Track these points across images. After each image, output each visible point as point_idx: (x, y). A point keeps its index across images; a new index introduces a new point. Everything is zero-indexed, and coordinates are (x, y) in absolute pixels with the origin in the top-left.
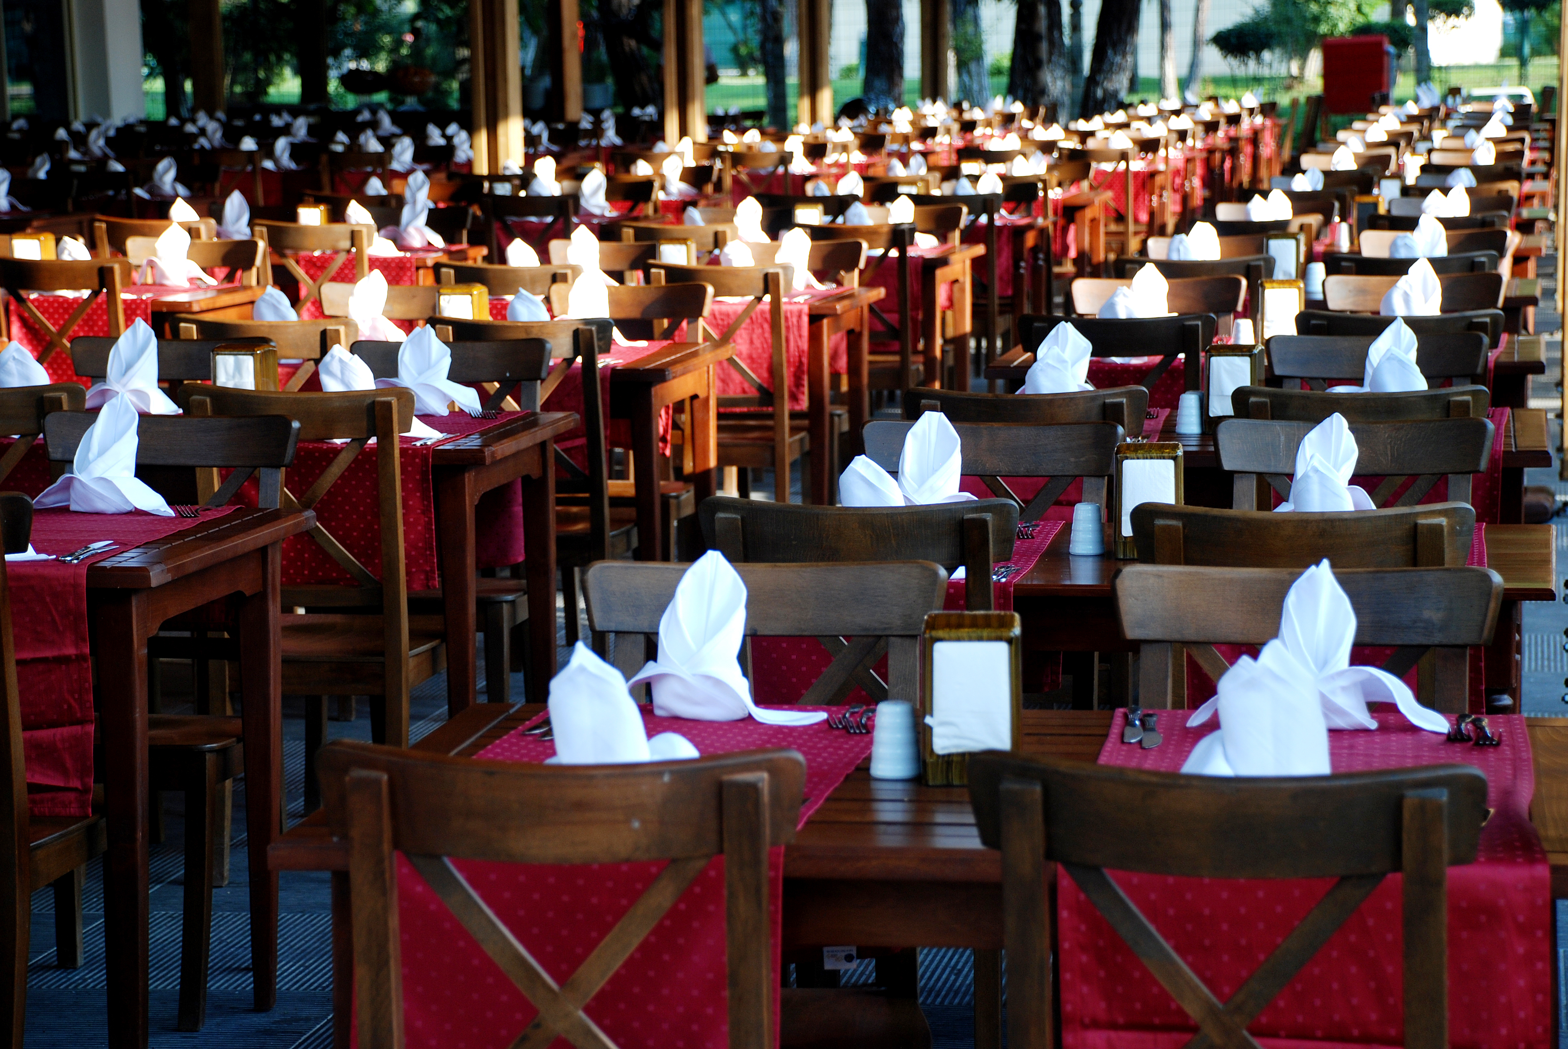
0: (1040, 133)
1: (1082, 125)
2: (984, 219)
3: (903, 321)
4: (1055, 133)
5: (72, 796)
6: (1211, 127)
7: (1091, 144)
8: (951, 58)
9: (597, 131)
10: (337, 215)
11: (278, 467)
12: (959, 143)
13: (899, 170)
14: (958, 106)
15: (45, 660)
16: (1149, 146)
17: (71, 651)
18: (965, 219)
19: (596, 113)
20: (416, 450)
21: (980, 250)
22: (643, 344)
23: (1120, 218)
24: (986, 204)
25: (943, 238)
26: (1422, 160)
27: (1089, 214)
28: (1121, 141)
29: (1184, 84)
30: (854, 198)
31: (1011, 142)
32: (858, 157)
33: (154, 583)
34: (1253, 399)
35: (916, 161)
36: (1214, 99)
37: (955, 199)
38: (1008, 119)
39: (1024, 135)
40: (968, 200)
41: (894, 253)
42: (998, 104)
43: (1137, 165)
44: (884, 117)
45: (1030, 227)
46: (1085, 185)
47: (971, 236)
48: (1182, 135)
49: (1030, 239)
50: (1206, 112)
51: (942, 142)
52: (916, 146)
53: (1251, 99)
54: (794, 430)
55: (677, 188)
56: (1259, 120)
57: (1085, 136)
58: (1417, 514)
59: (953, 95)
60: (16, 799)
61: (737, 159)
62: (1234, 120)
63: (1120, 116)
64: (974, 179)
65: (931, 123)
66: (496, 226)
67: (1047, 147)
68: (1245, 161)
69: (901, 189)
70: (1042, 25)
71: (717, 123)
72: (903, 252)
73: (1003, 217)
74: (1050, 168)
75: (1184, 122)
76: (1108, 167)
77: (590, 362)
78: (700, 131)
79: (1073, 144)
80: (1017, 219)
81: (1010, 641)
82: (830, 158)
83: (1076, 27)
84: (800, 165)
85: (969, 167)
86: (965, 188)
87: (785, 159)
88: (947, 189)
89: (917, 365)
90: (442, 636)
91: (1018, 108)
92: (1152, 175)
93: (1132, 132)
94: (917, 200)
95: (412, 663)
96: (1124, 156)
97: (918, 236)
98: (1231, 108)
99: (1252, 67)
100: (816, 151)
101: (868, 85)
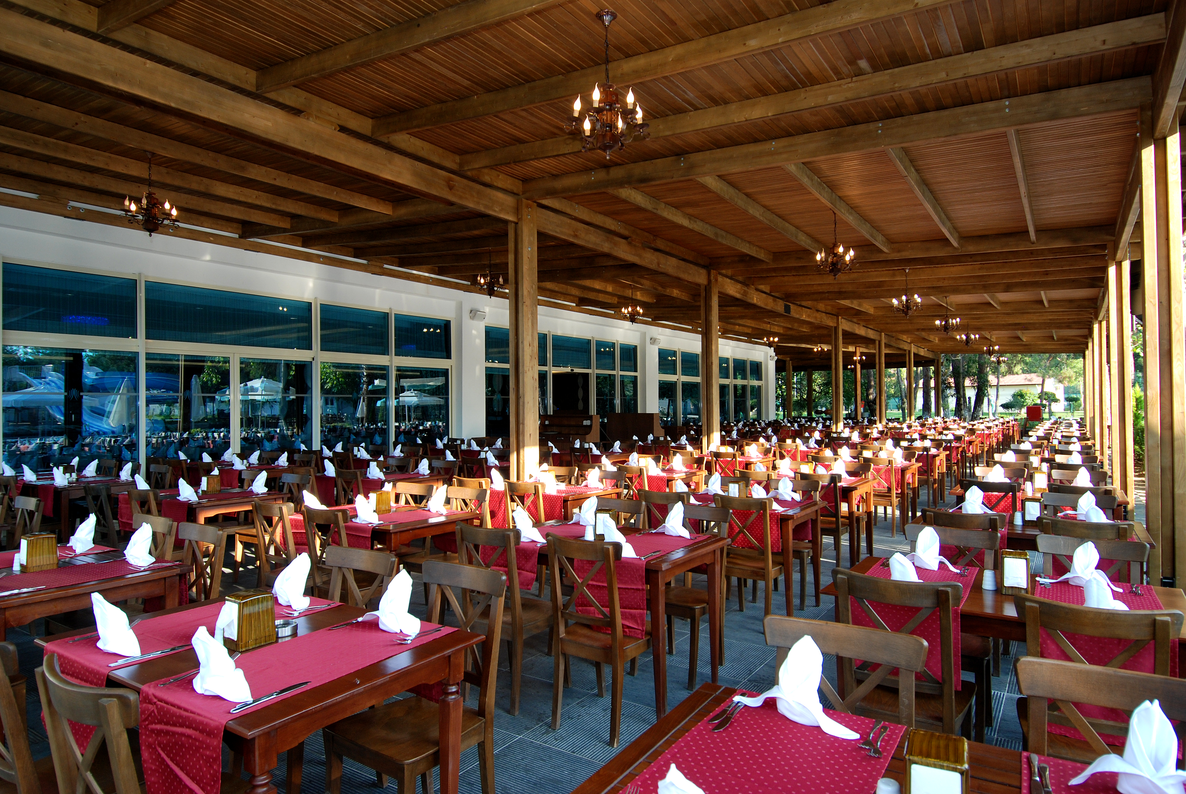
0: (962, 424)
1: (972, 423)
2: (949, 445)
3: (928, 469)
4: (966, 424)
5: (640, 631)
6: (1003, 424)
7: (975, 427)
8: (942, 409)
9: (863, 422)
10: (794, 442)
11: (726, 522)
12: (943, 425)
13: (928, 432)
14: (943, 418)
15: (633, 589)
16: (989, 428)
17: (640, 587)
18: (944, 444)
19: (864, 418)
20: (775, 513)
21: (948, 452)
22: (853, 478)
23: (982, 443)
24: (950, 441)
25: (938, 450)
26: (1061, 434)
27: (975, 443)
28: (982, 427)
29: (994, 414)
30: (916, 440)
31: (956, 426)
32: (919, 428)
33: (663, 569)
34: (1044, 521)
35: (933, 430)
36: (1002, 417)
37: (942, 440)
38: (955, 421)
39: (958, 425)
40: (945, 441)
41: (925, 453)
42: (952, 418)
43: (986, 432)
44: (926, 420)
45: (960, 447)
46: (974, 437)
47: (945, 449)
48: (997, 426)
49: (960, 449)
50: (1001, 420)
51: (939, 425)
52: (933, 426)
53: (1011, 418)
54: (896, 497)
55: (875, 435)
56: (1013, 422)
57: (973, 425)
58: (1156, 615)
59: (942, 416)
60: (618, 633)
61: (891, 428)
62: (1008, 422)
63: (981, 421)
64: (946, 435)
65: (936, 421)
66: (832, 443)
67: (964, 428)
68: (1011, 431)
69: (928, 437)
70: (962, 402)
71: (889, 420)
72: (927, 453)
73: (954, 444)
74: (965, 433)
75: (996, 422)
76: (979, 432)
77: (835, 485)
78: (884, 422)
79: (971, 427)
80: (957, 445)
81: (962, 773)
82: (913, 428)
83: (970, 403)
84: (906, 430)
85: (945, 432)
86: (944, 437)
87: (902, 428)
88: (940, 437)
89: (931, 479)
90: (782, 564)
91: (957, 418)
92: (990, 434)
93: (984, 425)
94: (931, 440)
95: (773, 572)
96: (983, 430)
97: (932, 449)
98: (1007, 420)
99: (1010, 411)
100: (909, 427)
101: (923, 413)
